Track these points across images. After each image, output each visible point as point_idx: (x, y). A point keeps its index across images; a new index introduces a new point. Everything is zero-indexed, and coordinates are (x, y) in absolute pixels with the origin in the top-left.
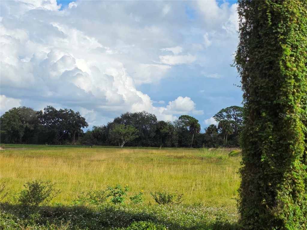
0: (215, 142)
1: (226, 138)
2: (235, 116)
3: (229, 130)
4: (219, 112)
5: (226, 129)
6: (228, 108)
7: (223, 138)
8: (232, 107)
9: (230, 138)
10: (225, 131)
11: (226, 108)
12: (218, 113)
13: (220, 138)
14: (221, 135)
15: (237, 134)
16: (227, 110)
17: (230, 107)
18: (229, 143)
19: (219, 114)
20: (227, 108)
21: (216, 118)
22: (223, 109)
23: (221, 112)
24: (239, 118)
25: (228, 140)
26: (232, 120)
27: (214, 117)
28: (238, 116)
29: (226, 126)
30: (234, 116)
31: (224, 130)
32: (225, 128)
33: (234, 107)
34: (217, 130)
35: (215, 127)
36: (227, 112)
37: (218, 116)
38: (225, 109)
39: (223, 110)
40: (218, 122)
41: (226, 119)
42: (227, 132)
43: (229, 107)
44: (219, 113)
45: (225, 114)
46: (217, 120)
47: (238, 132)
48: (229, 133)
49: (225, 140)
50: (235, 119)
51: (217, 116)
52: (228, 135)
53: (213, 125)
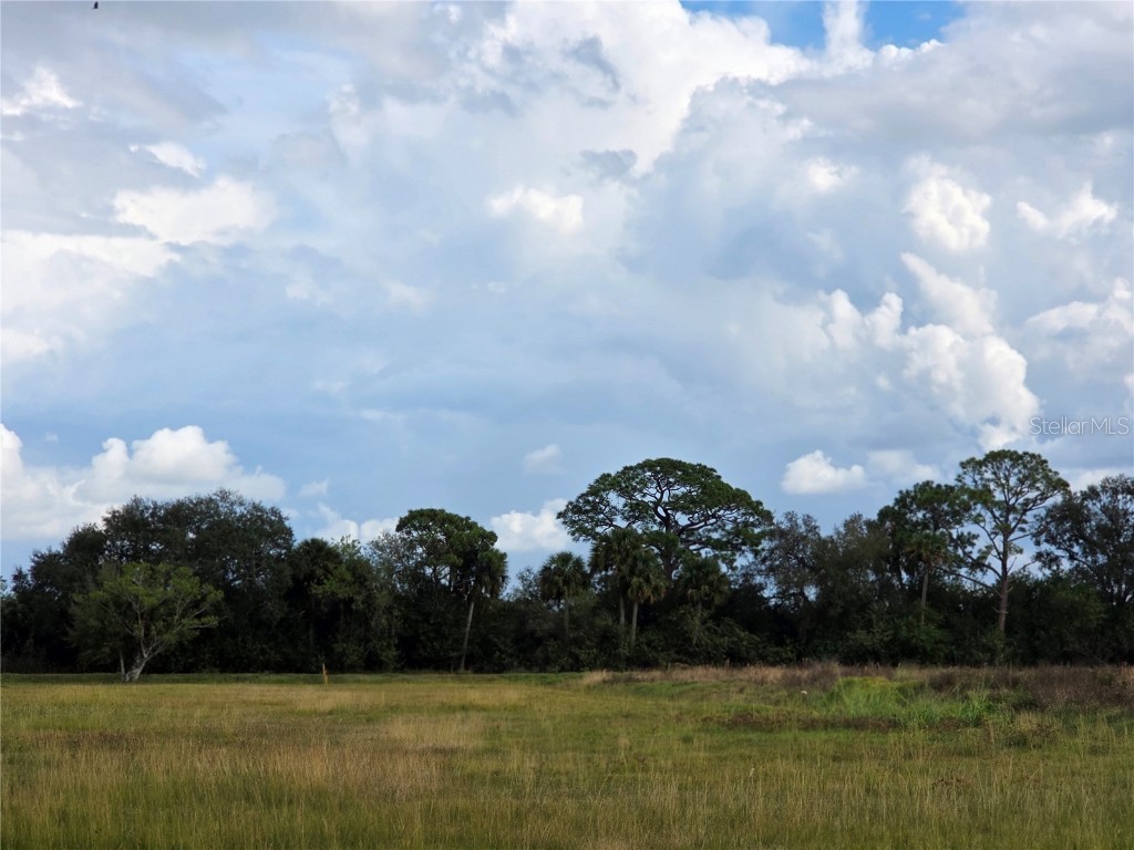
0: (578, 642)
1: (629, 619)
2: (665, 511)
3: (648, 580)
4: (585, 490)
5: (632, 573)
6: (631, 468)
7: (618, 619)
8: (647, 465)
10: (628, 585)
11: (620, 469)
12: (582, 496)
13: (604, 620)
14: (608, 602)
15: (684, 600)
16: (624, 481)
17: (641, 466)
19: (587, 502)
20: (626, 468)
21: (573, 523)
22: (605, 477)
23: (594, 491)
24: (682, 519)
25: (643, 625)
26: (656, 528)
27: (560, 515)
28: (676, 510)
29: (630, 560)
30: (660, 510)
31: (623, 577)
32: (625, 569)
33: (661, 462)
34: (585, 581)
35: (578, 562)
36: (623, 492)
37: (580, 515)
38: (613, 475)
39: (605, 483)
40: (588, 543)
41: (621, 523)
42: (640, 588)
43: (634, 464)
44: (587, 494)
45: (616, 500)
46: (579, 531)
47: (686, 587)
48: (647, 591)
49: (630, 636)
50: (666, 522)
51: (574, 508)
52: (640, 605)
53: (565, 558)
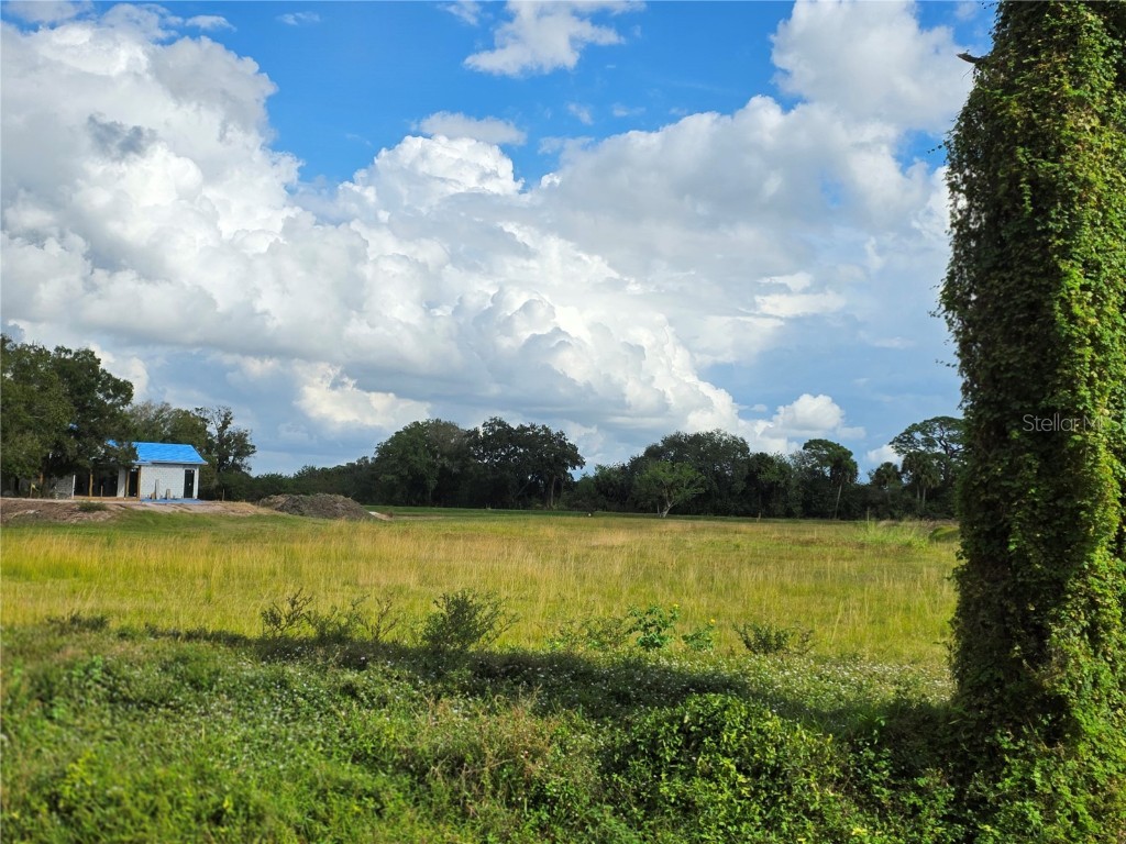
0: (894, 506)
1: (921, 495)
2: (945, 442)
3: (930, 476)
4: (903, 431)
5: (923, 473)
6: (928, 421)
7: (915, 496)
8: (936, 420)
9: (933, 495)
10: (920, 479)
11: (922, 421)
12: (902, 434)
13: (908, 496)
14: (910, 488)
15: (951, 487)
16: (924, 427)
17: (933, 420)
18: (931, 508)
19: (904, 437)
20: (925, 421)
21: (897, 447)
22: (914, 425)
23: (908, 432)
24: (955, 446)
25: (928, 499)
26: (938, 451)
27: (890, 443)
28: (953, 442)
29: (921, 466)
30: (942, 442)
31: (917, 475)
32: (919, 471)
33: (942, 418)
34: (899, 477)
35: (895, 467)
36: (923, 432)
37: (902, 441)
38: (918, 424)
39: (915, 428)
40: (903, 457)
41: (922, 448)
42: (926, 480)
44: (905, 433)
45: (918, 436)
46: (900, 451)
47: (952, 481)
48: (930, 482)
49: (920, 501)
50: (946, 448)
51: (899, 440)
52: (927, 489)
53: (888, 465)
